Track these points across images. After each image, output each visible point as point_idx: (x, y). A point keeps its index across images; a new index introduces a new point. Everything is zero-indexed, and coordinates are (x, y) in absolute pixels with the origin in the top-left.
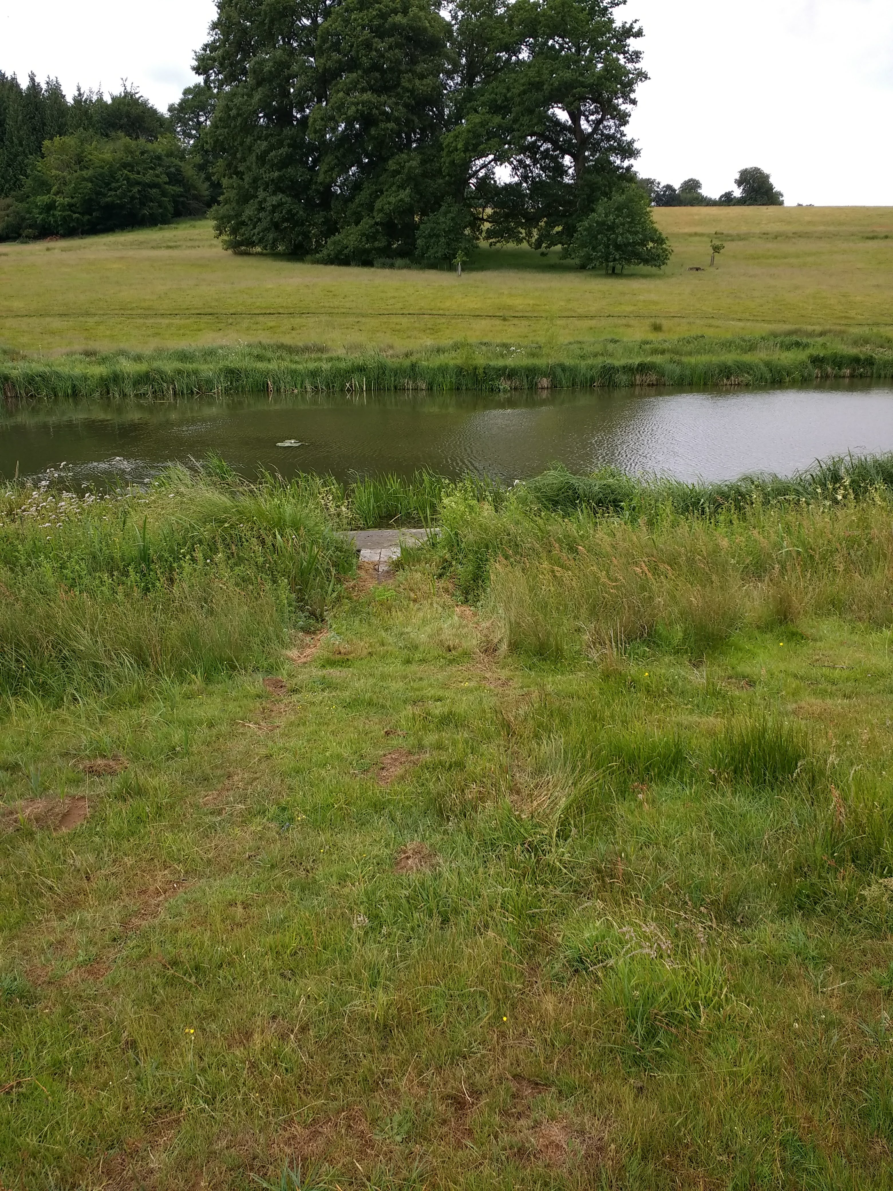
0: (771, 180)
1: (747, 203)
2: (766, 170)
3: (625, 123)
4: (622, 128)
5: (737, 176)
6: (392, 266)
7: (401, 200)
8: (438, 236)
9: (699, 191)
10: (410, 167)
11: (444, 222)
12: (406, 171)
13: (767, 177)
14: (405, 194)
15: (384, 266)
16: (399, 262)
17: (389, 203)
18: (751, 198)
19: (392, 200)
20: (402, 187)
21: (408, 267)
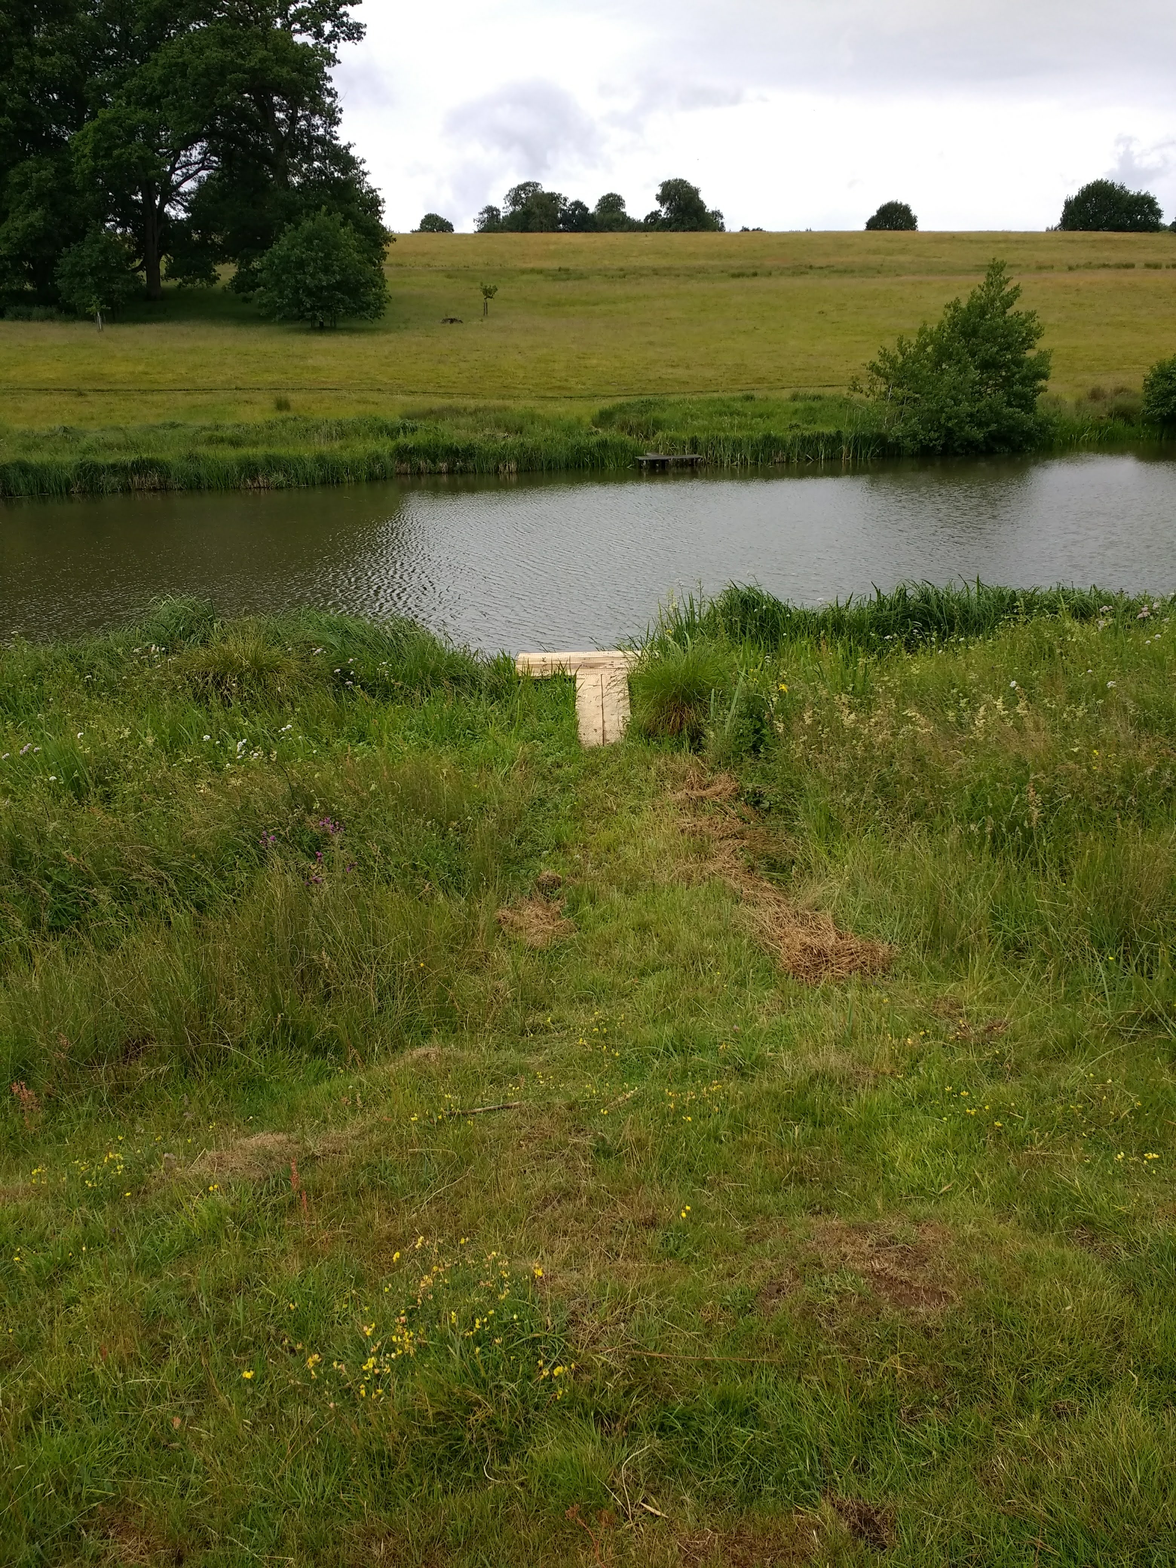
0: (702, 196)
1: (674, 226)
2: (693, 183)
3: (337, 122)
4: (335, 128)
5: (659, 191)
6: (28, 318)
7: (31, 225)
8: (82, 275)
9: (623, 210)
10: (40, 180)
11: (90, 256)
12: (34, 184)
13: (695, 192)
14: (36, 216)
15: (17, 317)
16: (36, 311)
17: (17, 229)
18: (677, 220)
19: (19, 224)
20: (32, 206)
21: (50, 318)
